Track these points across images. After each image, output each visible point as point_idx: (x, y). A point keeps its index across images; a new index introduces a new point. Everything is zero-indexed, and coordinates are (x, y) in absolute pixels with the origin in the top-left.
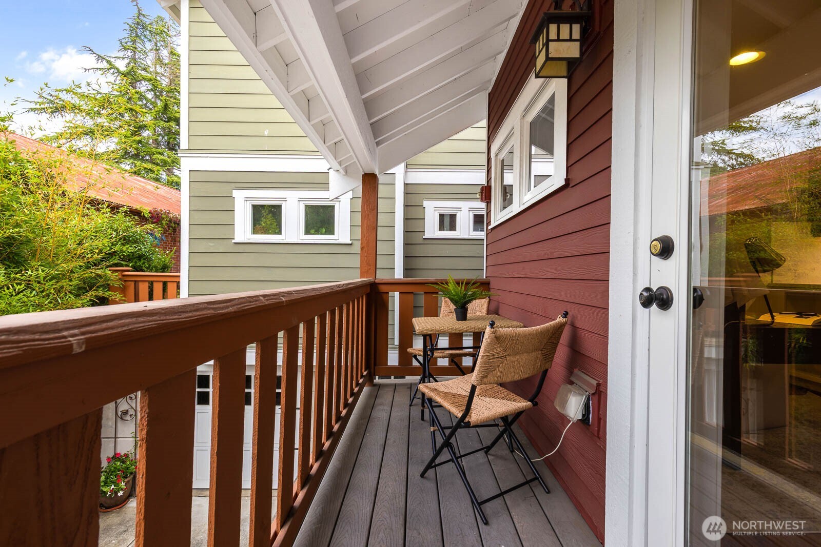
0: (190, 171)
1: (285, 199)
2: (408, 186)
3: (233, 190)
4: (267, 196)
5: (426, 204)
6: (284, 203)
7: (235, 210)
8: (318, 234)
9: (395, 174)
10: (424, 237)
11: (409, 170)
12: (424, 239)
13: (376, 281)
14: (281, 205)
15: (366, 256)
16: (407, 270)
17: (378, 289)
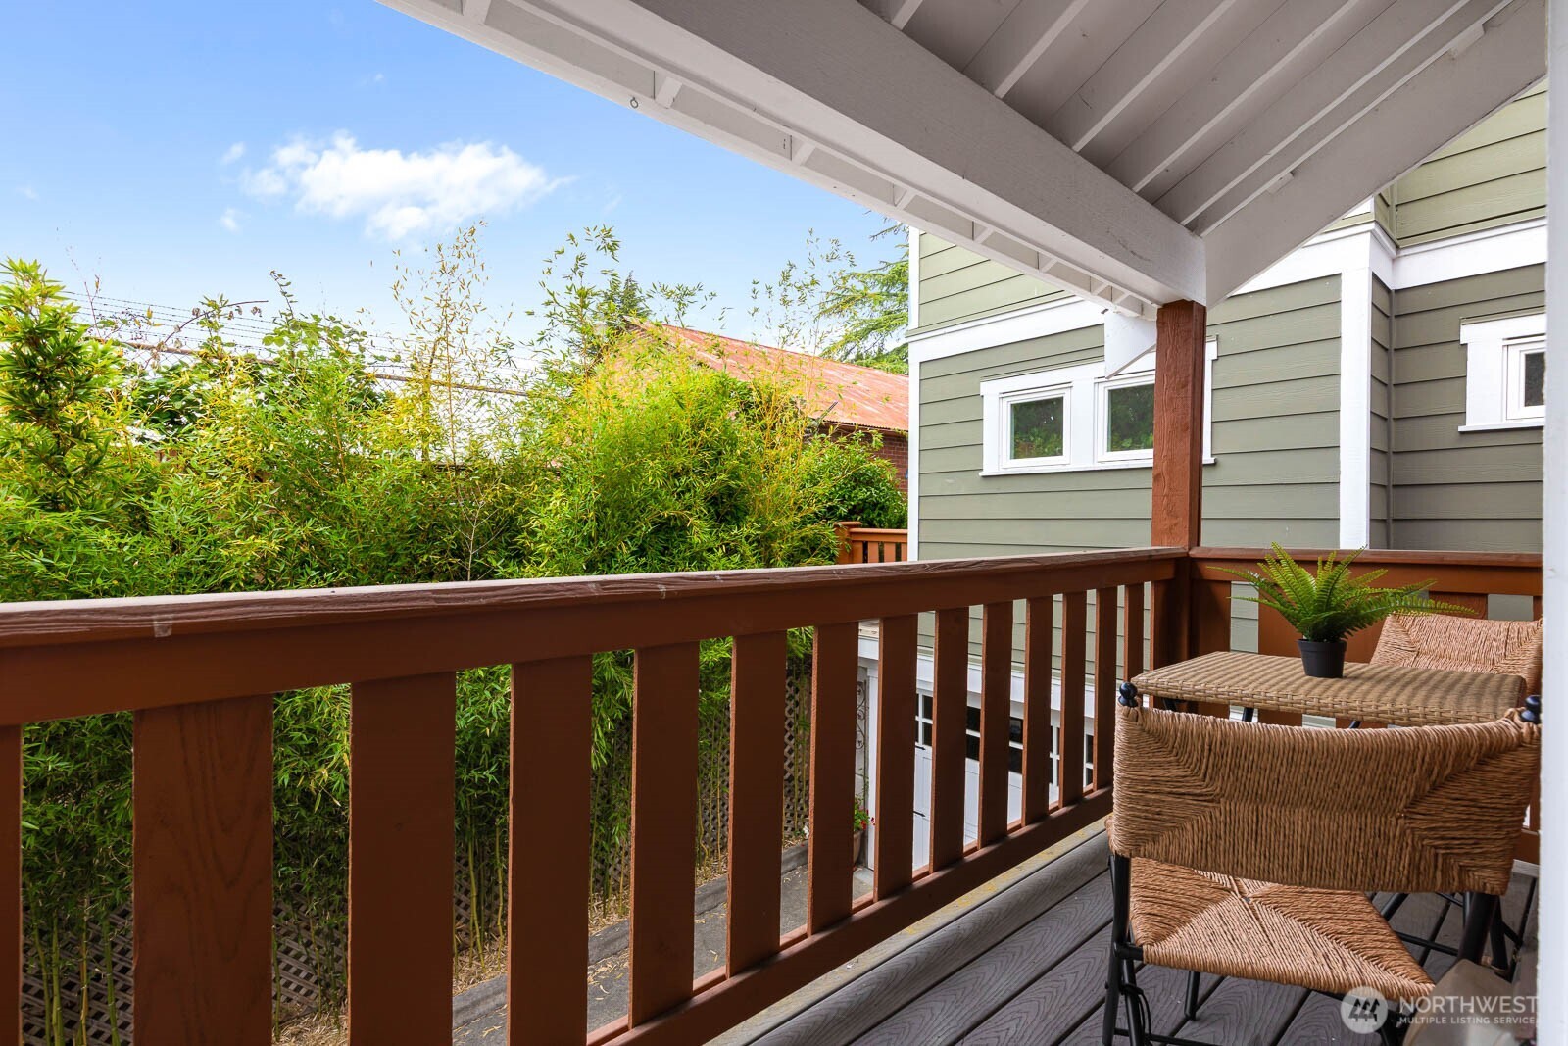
0: (921, 363)
1: (1068, 385)
2: (1402, 295)
3: (982, 384)
4: (1034, 385)
5: (1468, 333)
6: (1067, 392)
7: (984, 418)
8: (1139, 448)
9: (1340, 274)
10: (1461, 429)
11: (1403, 253)
12: (1463, 433)
13: (1190, 553)
14: (1062, 398)
15: (1167, 496)
16: (1382, 523)
17: (1200, 573)
